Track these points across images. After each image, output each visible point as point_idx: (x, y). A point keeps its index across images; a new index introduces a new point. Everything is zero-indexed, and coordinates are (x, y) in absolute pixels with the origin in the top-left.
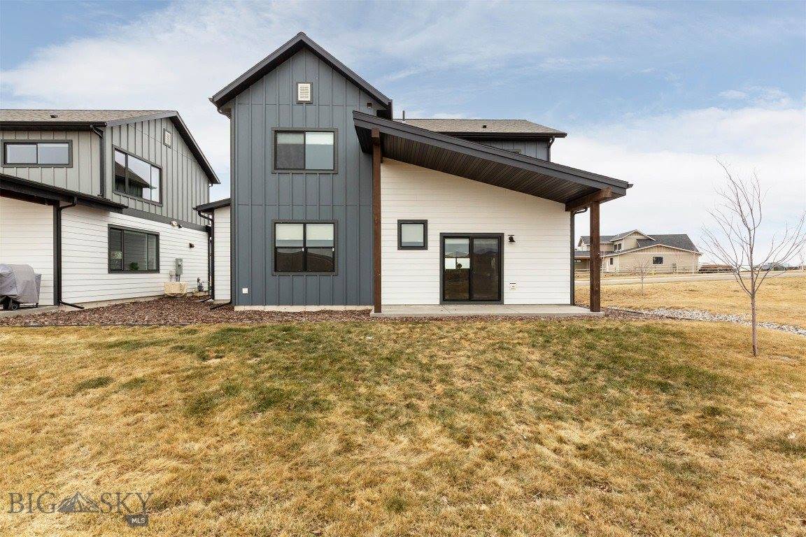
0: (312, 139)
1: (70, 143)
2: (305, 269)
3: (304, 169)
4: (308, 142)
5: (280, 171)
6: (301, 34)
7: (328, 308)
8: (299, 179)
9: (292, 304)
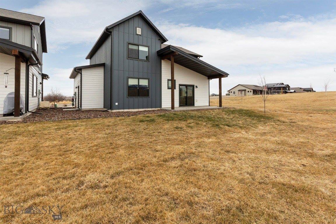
0: (141, 48)
1: (10, 29)
2: (139, 95)
3: (138, 59)
4: (140, 49)
5: (130, 59)
6: (140, 11)
7: (146, 109)
8: (136, 62)
9: (134, 108)
